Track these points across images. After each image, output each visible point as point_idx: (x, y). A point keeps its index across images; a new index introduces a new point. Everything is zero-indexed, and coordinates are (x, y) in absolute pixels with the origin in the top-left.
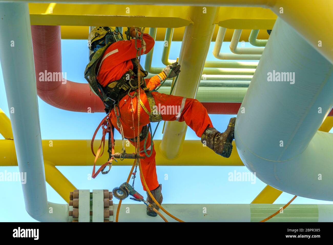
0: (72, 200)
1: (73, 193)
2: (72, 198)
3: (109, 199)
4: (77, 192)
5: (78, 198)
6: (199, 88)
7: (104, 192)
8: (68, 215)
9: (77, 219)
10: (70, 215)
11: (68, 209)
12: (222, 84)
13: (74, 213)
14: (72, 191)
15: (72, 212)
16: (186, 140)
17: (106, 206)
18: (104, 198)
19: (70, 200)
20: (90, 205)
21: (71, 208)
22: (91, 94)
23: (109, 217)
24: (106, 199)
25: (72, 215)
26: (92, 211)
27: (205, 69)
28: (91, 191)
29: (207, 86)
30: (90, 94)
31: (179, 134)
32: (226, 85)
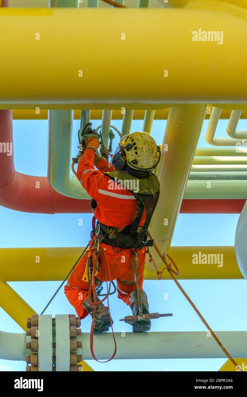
0: (30, 328)
1: (30, 319)
2: (29, 325)
3: (76, 327)
4: (36, 318)
5: (38, 326)
6: (188, 181)
7: (71, 318)
8: (25, 347)
9: (36, 352)
10: (27, 348)
11: (25, 339)
12: (217, 176)
13: (32, 345)
14: (30, 317)
15: (30, 344)
16: (171, 247)
17: (72, 335)
18: (71, 325)
19: (28, 328)
20: (53, 335)
21: (29, 339)
22: (51, 190)
23: (76, 350)
24: (72, 327)
25: (30, 348)
26: (55, 342)
27: (196, 158)
28: (53, 317)
29: (197, 178)
30: (49, 191)
31: (163, 241)
32: (222, 177)
